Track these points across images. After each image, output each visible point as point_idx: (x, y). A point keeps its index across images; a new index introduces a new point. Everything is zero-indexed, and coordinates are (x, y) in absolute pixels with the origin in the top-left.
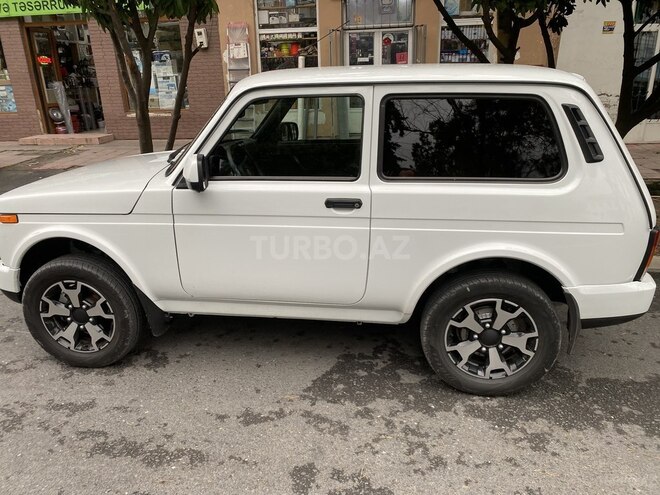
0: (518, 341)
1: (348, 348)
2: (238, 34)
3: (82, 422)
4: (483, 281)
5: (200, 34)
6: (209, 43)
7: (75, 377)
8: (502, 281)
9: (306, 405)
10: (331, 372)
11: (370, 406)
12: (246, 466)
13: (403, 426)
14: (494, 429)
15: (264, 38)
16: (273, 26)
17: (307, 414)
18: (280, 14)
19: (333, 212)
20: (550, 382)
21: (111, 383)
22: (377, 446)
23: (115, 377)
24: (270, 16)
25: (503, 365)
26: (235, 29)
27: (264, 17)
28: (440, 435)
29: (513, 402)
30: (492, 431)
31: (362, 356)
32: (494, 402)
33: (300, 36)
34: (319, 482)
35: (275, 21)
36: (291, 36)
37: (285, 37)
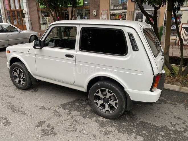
0: (113, 103)
1: (80, 97)
2: (104, 12)
3: (9, 100)
4: (102, 83)
5: (94, 12)
6: (97, 14)
7: (16, 90)
8: (108, 84)
9: (57, 108)
10: (70, 102)
11: (71, 112)
12: (31, 118)
13: (75, 119)
14: (98, 126)
15: (111, 13)
16: (114, 10)
17: (55, 110)
18: (117, 6)
19: (67, 58)
20: (128, 119)
21: (22, 93)
22: (64, 122)
23: (24, 92)
24: (114, 7)
25: (109, 109)
26: (104, 10)
27: (112, 7)
28: (82, 124)
29: (111, 121)
30: (97, 127)
31: (82, 100)
32: (105, 120)
33: (122, 13)
34: (43, 126)
35: (115, 8)
36: (119, 13)
37: (117, 13)
